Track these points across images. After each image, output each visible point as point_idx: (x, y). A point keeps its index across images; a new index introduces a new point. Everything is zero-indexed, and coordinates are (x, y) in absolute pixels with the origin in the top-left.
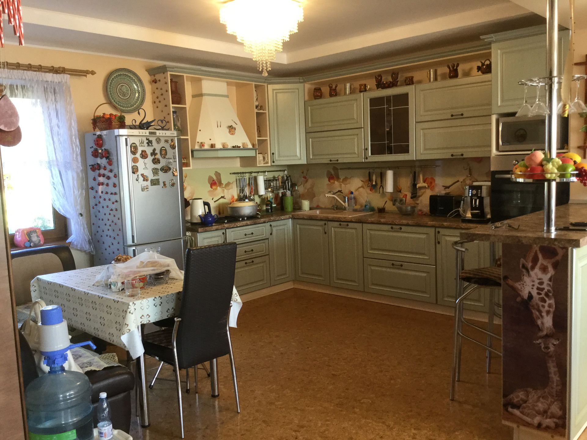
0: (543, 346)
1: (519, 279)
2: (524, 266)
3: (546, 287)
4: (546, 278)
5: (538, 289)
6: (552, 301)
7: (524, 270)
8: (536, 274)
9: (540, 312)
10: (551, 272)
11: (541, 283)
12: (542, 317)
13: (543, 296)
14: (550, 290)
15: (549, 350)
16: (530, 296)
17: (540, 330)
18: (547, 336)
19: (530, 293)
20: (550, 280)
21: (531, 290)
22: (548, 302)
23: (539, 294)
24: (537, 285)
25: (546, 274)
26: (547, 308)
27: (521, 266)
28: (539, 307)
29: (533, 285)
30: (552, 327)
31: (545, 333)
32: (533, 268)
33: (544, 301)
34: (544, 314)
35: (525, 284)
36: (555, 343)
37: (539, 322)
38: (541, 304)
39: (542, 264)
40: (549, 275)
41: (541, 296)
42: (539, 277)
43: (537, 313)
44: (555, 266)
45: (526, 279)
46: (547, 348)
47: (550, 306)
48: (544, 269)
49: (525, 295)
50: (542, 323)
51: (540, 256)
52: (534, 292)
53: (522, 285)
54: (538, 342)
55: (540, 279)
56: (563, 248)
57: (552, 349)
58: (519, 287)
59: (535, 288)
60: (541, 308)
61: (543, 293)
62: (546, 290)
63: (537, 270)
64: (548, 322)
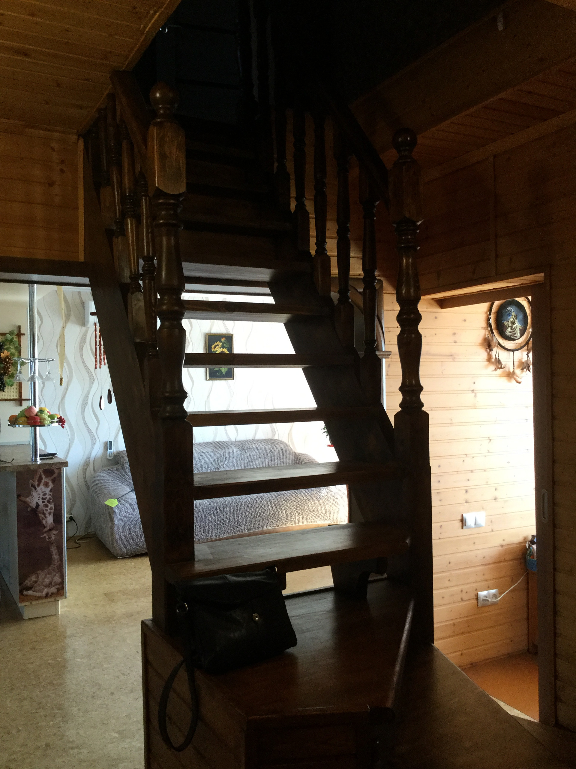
0: (47, 537)
1: (29, 494)
2: (33, 486)
3: (48, 496)
4: (47, 490)
5: (43, 499)
6: (52, 505)
7: (33, 488)
8: (41, 489)
9: (44, 514)
10: (51, 485)
11: (44, 495)
12: (46, 517)
13: (46, 503)
14: (51, 498)
15: (52, 539)
16: (38, 505)
17: (45, 527)
18: (50, 530)
19: (37, 503)
20: (50, 491)
21: (38, 501)
22: (50, 506)
23: (43, 502)
24: (42, 496)
25: (48, 488)
26: (49, 510)
27: (30, 485)
28: (43, 511)
29: (39, 497)
30: (53, 523)
31: (48, 528)
32: (38, 485)
33: (46, 506)
34: (47, 515)
35: (33, 497)
36: (55, 533)
37: (44, 522)
38: (45, 509)
39: (45, 482)
40: (50, 488)
41: (45, 503)
42: (43, 491)
43: (43, 516)
44: (53, 481)
45: (35, 494)
46: (50, 538)
47: (51, 509)
48: (46, 485)
49: (34, 505)
50: (46, 522)
51: (43, 476)
52: (40, 502)
53: (31, 499)
54: (44, 536)
55: (44, 492)
56: (58, 469)
57: (53, 537)
58: (29, 501)
59: (40, 499)
60: (45, 512)
61: (46, 501)
62: (48, 499)
63: (42, 486)
64: (50, 520)
